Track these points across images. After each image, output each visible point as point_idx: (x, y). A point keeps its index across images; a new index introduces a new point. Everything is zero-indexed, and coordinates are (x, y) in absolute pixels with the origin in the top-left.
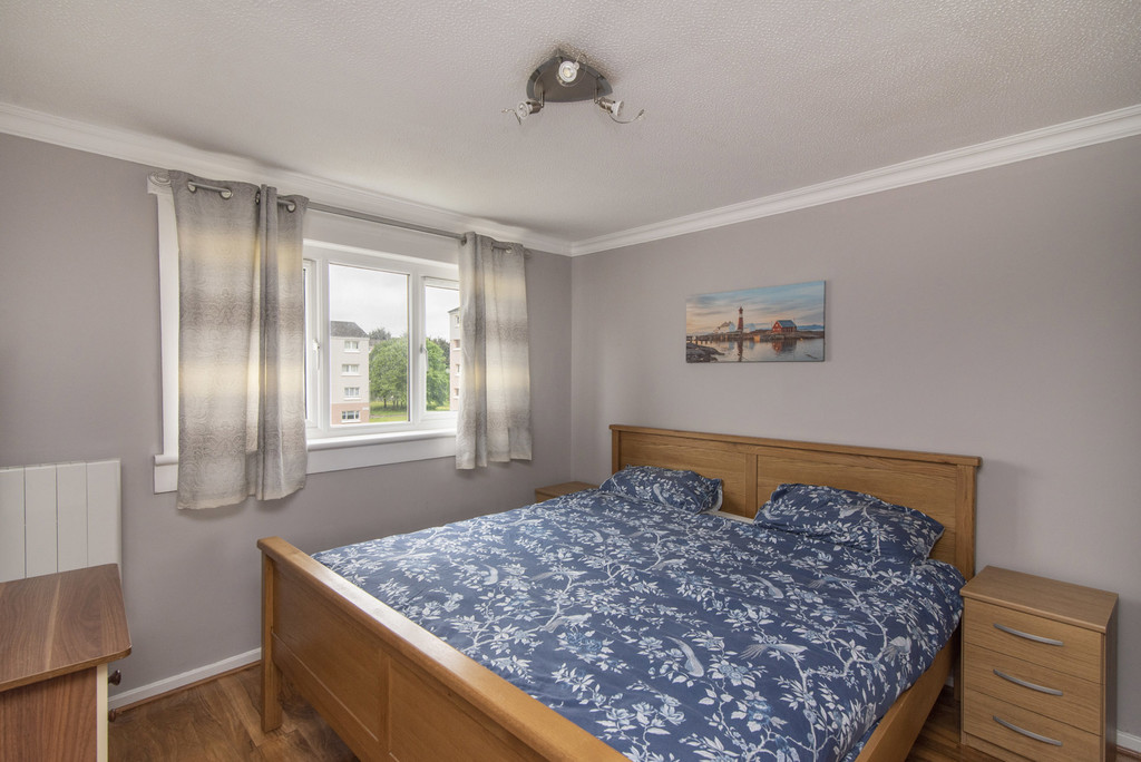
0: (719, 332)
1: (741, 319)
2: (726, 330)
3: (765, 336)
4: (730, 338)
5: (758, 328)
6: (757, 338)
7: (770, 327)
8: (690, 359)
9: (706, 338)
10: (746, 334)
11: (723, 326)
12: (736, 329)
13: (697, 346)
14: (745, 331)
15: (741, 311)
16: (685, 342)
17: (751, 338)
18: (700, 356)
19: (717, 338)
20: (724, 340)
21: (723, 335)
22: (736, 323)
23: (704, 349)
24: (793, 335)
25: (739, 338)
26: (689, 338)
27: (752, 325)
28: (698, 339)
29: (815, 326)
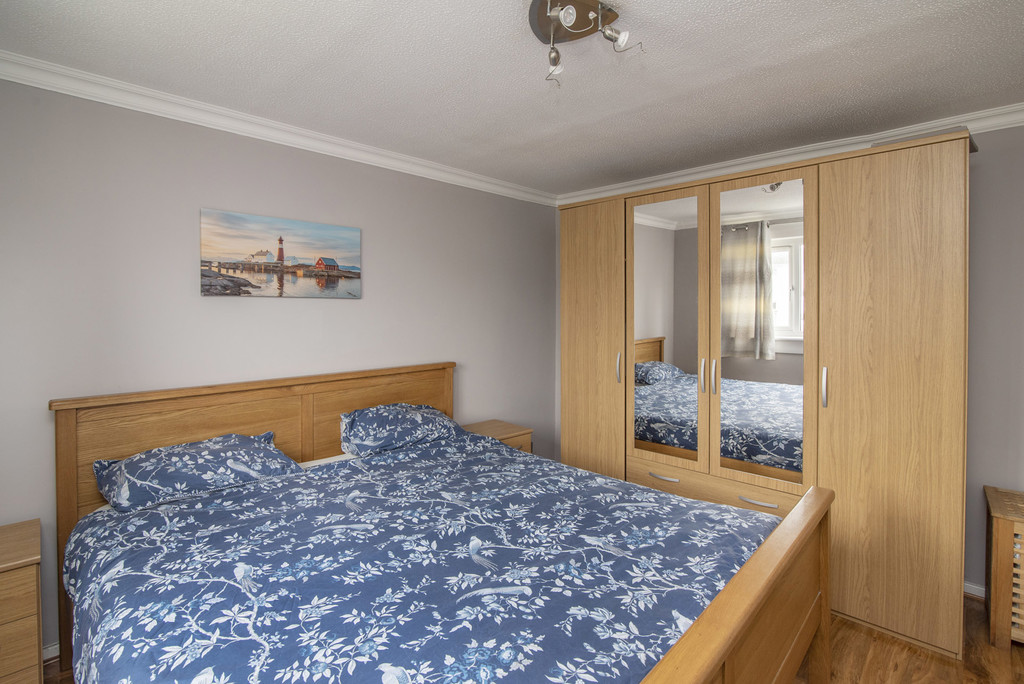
0: (253, 261)
1: (281, 250)
2: (262, 260)
3: (309, 272)
4: (268, 269)
5: (301, 262)
6: (300, 272)
7: (314, 263)
8: (207, 290)
9: (235, 266)
10: (287, 267)
11: (258, 254)
12: (275, 260)
13: (219, 274)
14: (286, 263)
15: (281, 241)
16: (197, 269)
17: (293, 271)
18: (225, 287)
19: (250, 268)
20: (260, 271)
21: (259, 265)
22: (276, 254)
23: (232, 279)
24: (335, 273)
25: (280, 270)
26: (203, 263)
27: (294, 258)
28: (220, 265)
29: (354, 267)
